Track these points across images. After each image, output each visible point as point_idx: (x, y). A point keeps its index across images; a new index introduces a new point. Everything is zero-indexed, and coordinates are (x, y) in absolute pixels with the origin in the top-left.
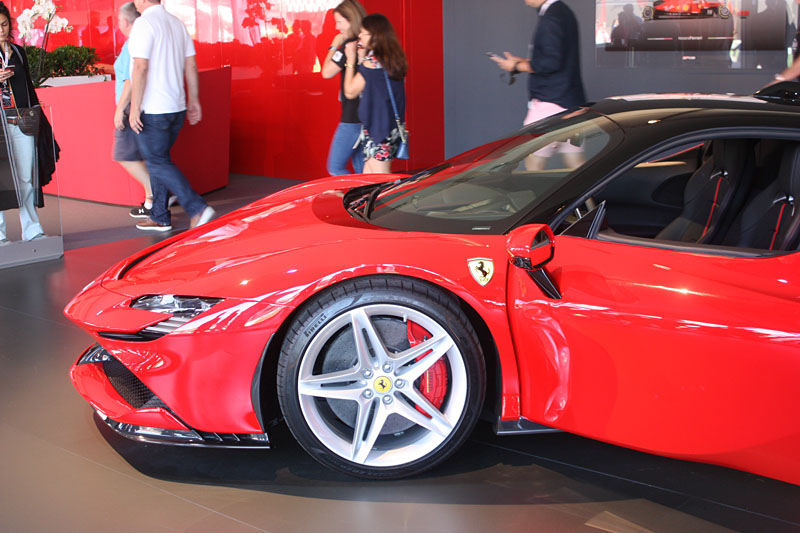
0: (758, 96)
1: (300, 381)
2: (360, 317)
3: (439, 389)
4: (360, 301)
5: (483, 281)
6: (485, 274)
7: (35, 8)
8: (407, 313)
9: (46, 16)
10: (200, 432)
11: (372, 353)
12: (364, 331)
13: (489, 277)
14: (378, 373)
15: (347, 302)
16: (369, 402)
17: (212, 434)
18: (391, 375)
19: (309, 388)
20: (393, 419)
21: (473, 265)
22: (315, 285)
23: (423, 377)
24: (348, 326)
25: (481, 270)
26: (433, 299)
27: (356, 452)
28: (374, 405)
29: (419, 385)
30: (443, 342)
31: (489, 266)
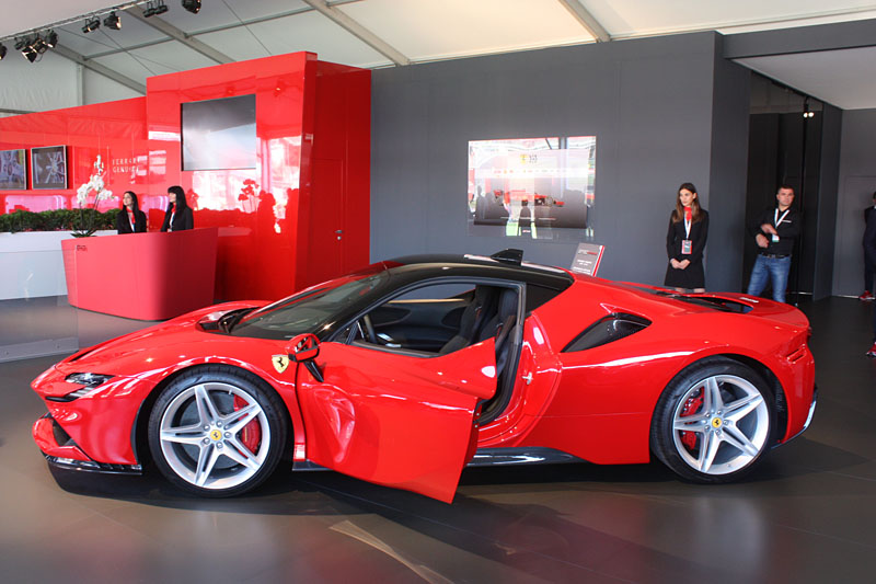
0: (491, 257)
1: (161, 431)
2: (200, 390)
3: (254, 440)
4: (201, 380)
5: (280, 370)
6: (282, 365)
7: (90, 184)
8: (232, 389)
9: (97, 189)
10: (99, 463)
11: (210, 415)
12: (204, 400)
13: (285, 367)
14: (213, 428)
15: (193, 381)
16: (207, 446)
17: (105, 464)
18: (222, 429)
19: (167, 436)
20: (222, 457)
21: (275, 359)
22: (173, 368)
23: (242, 430)
24: (193, 397)
25: (280, 363)
26: (249, 380)
27: (198, 478)
28: (212, 448)
29: (240, 435)
30: (255, 409)
31: (286, 360)
